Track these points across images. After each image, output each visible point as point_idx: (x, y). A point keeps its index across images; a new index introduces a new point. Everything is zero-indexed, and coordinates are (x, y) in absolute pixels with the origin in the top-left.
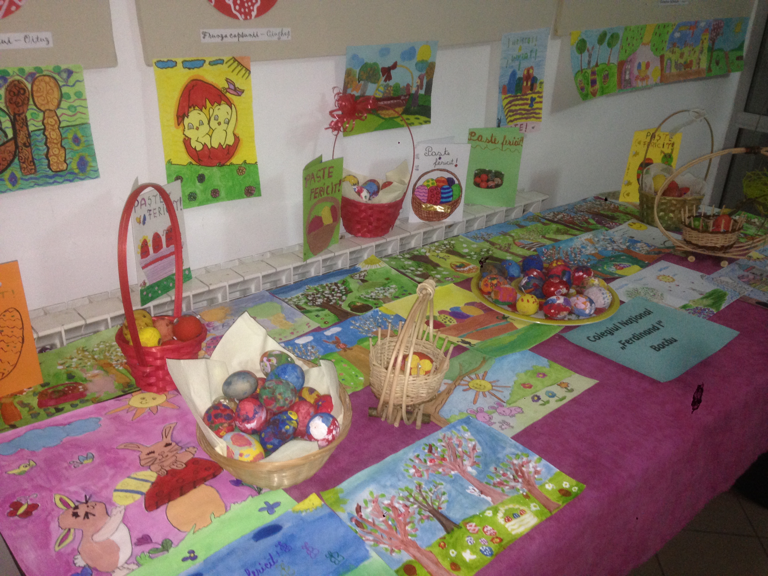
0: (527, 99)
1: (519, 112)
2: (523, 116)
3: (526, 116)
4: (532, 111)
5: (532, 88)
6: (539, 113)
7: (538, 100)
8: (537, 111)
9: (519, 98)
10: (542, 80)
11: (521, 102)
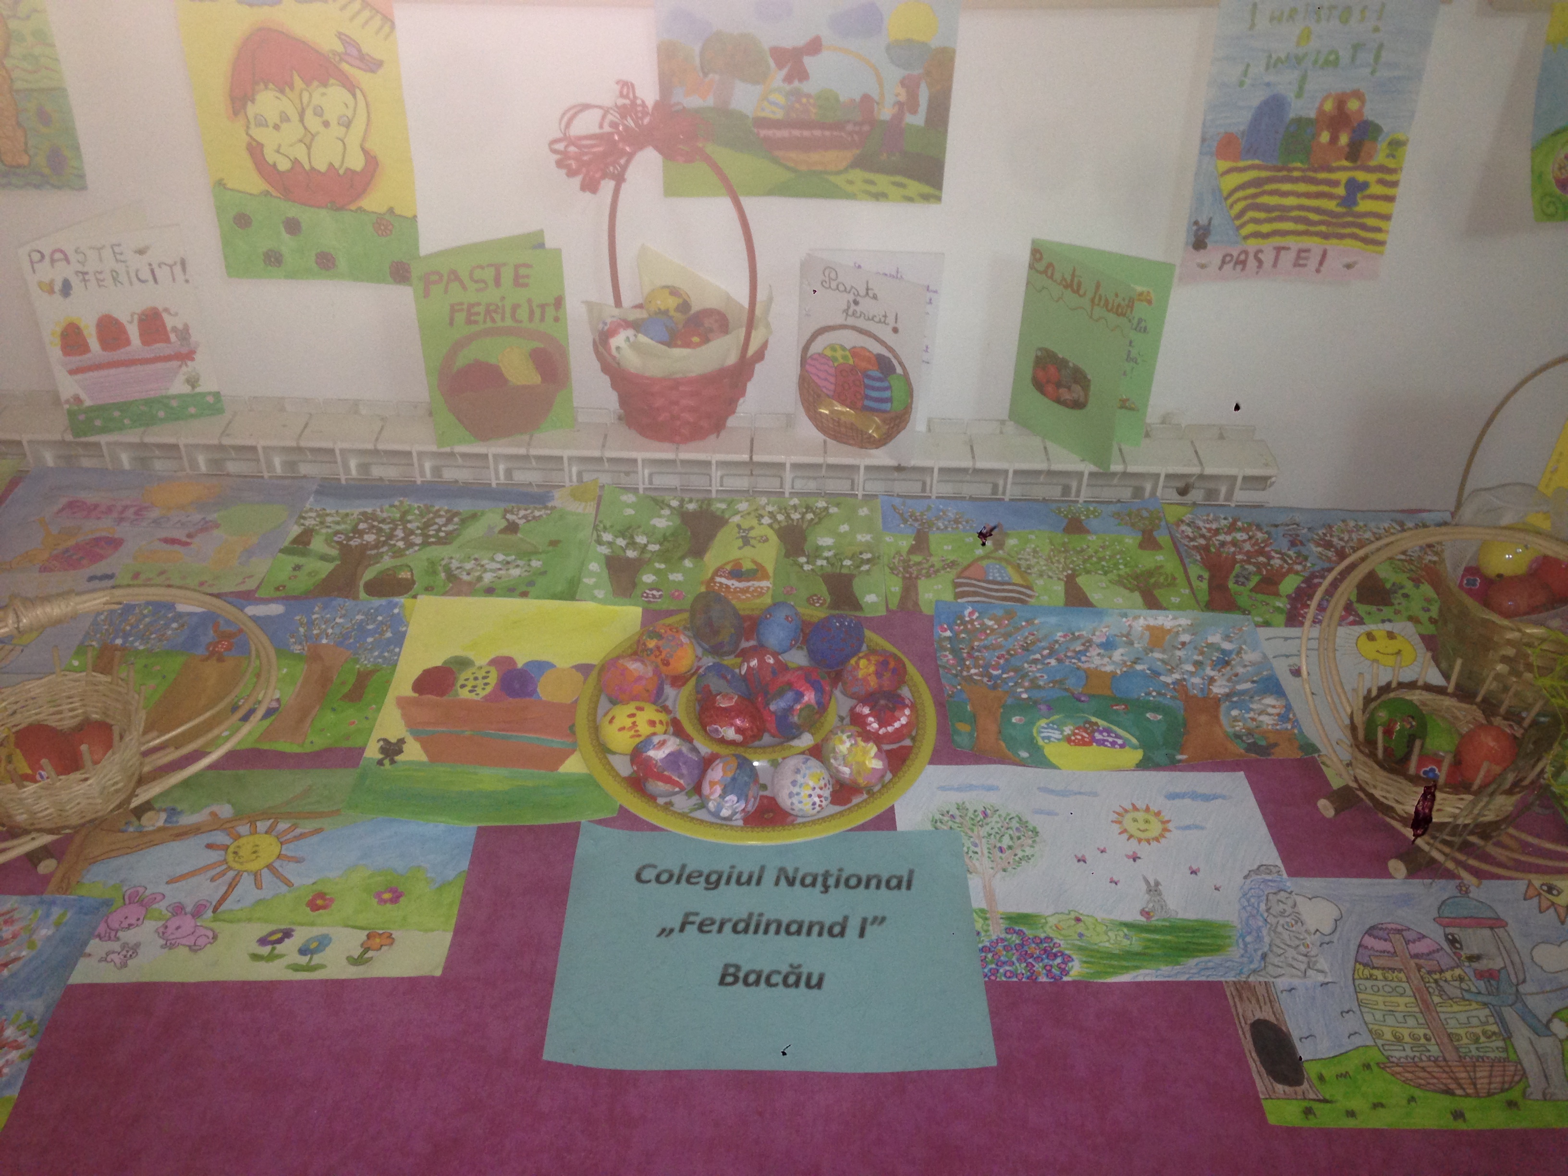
0: (1335, 183)
1: (1294, 214)
2: (1312, 229)
3: (1323, 228)
4: (1350, 219)
5: (1354, 153)
6: (1379, 230)
7: (1376, 189)
8: (1371, 222)
9: (1296, 174)
10: (1401, 136)
11: (1302, 187)
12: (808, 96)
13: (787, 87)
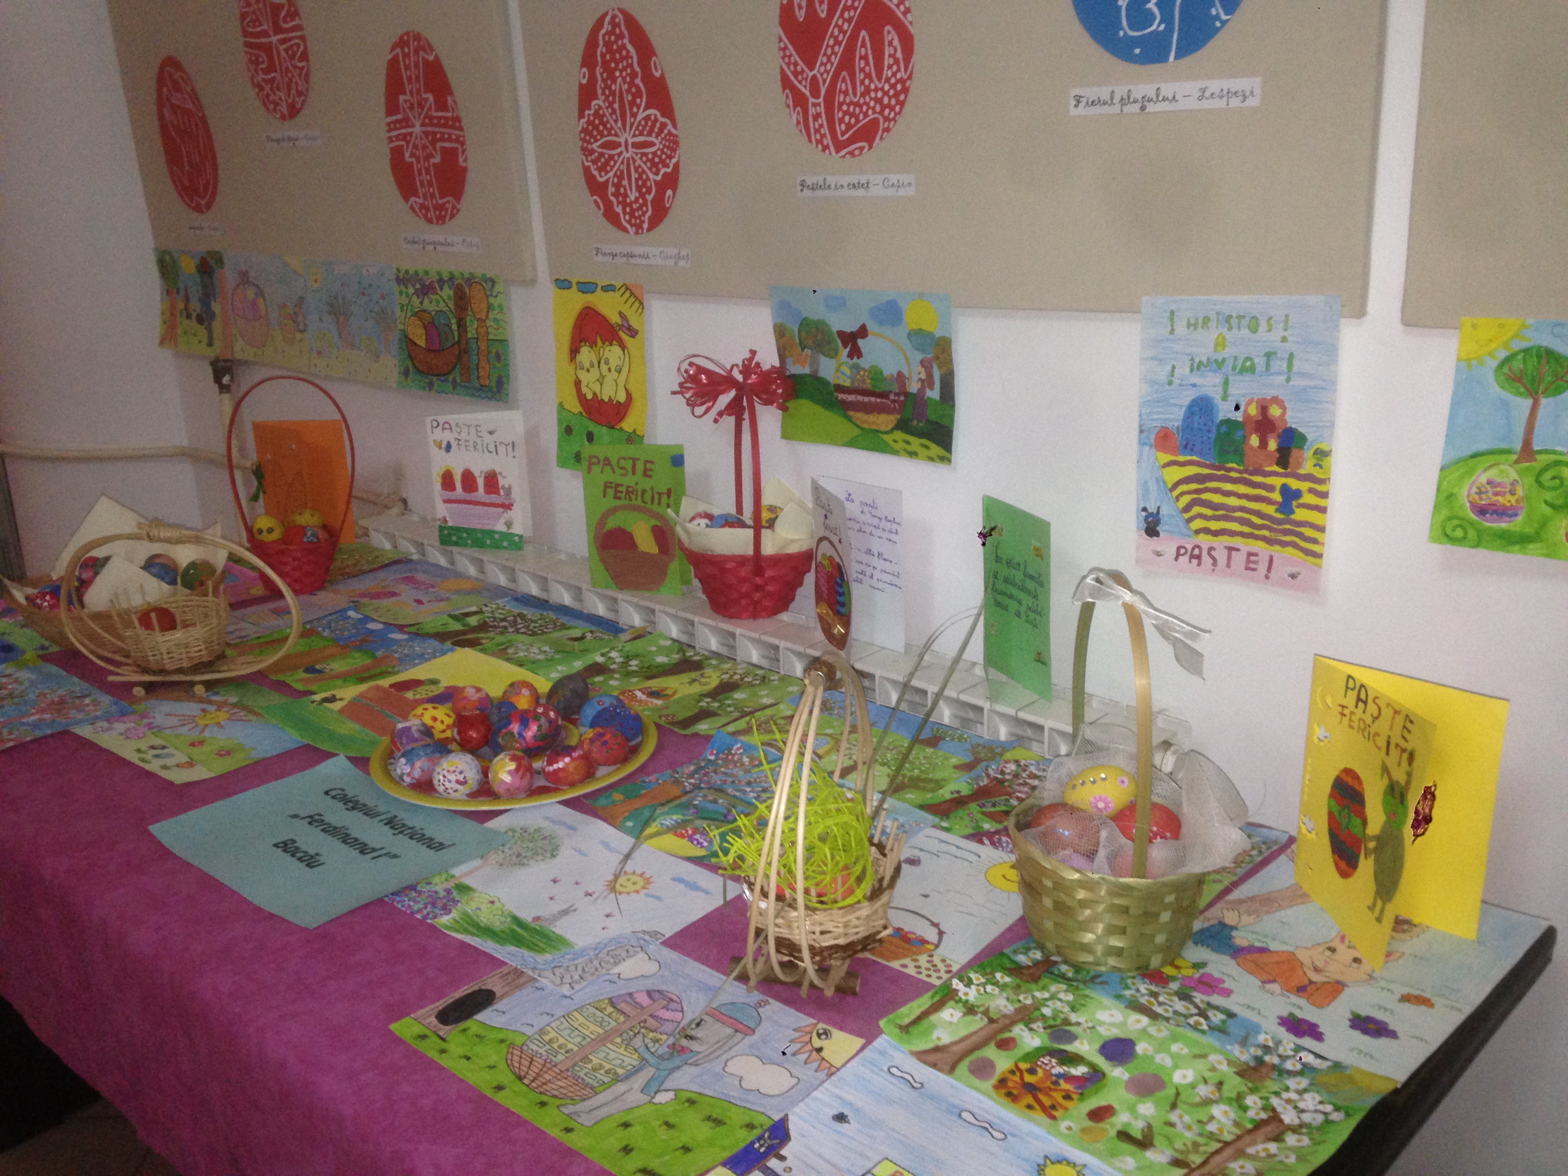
0: (1270, 488)
1: (1238, 514)
2: (1256, 532)
3: (1265, 533)
4: (1288, 526)
5: (1284, 458)
6: (1315, 541)
7: (1308, 499)
8: (1308, 532)
9: (1234, 474)
10: (1324, 446)
11: (1242, 489)
12: (864, 370)
13: (851, 362)
